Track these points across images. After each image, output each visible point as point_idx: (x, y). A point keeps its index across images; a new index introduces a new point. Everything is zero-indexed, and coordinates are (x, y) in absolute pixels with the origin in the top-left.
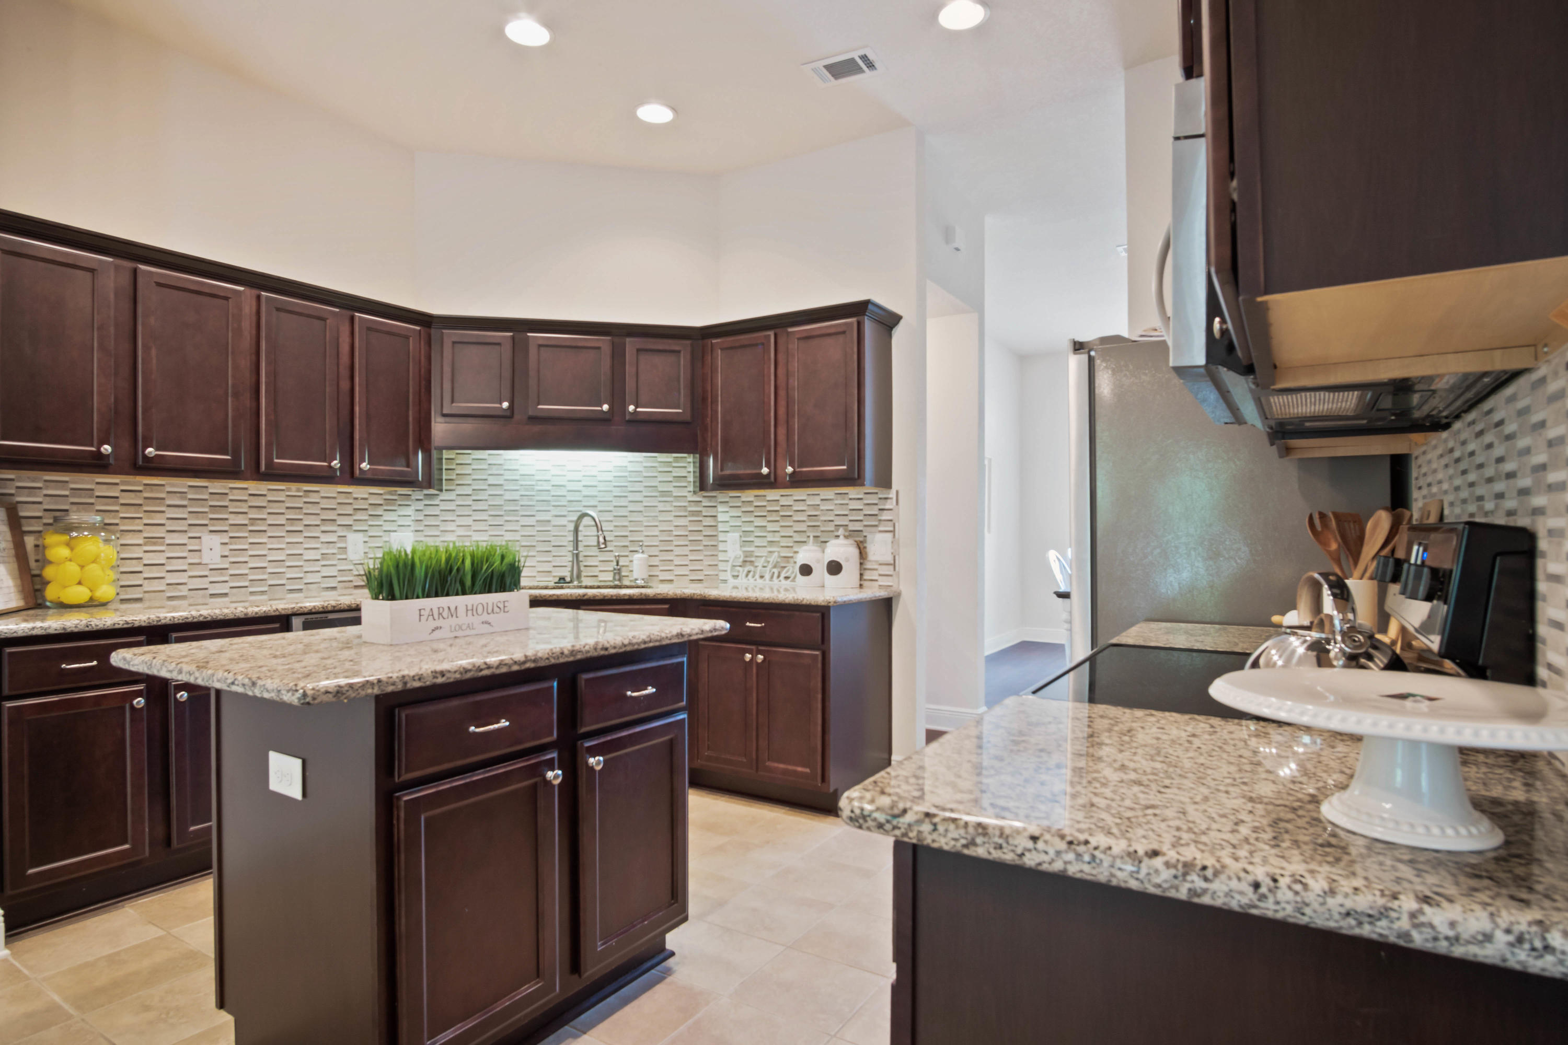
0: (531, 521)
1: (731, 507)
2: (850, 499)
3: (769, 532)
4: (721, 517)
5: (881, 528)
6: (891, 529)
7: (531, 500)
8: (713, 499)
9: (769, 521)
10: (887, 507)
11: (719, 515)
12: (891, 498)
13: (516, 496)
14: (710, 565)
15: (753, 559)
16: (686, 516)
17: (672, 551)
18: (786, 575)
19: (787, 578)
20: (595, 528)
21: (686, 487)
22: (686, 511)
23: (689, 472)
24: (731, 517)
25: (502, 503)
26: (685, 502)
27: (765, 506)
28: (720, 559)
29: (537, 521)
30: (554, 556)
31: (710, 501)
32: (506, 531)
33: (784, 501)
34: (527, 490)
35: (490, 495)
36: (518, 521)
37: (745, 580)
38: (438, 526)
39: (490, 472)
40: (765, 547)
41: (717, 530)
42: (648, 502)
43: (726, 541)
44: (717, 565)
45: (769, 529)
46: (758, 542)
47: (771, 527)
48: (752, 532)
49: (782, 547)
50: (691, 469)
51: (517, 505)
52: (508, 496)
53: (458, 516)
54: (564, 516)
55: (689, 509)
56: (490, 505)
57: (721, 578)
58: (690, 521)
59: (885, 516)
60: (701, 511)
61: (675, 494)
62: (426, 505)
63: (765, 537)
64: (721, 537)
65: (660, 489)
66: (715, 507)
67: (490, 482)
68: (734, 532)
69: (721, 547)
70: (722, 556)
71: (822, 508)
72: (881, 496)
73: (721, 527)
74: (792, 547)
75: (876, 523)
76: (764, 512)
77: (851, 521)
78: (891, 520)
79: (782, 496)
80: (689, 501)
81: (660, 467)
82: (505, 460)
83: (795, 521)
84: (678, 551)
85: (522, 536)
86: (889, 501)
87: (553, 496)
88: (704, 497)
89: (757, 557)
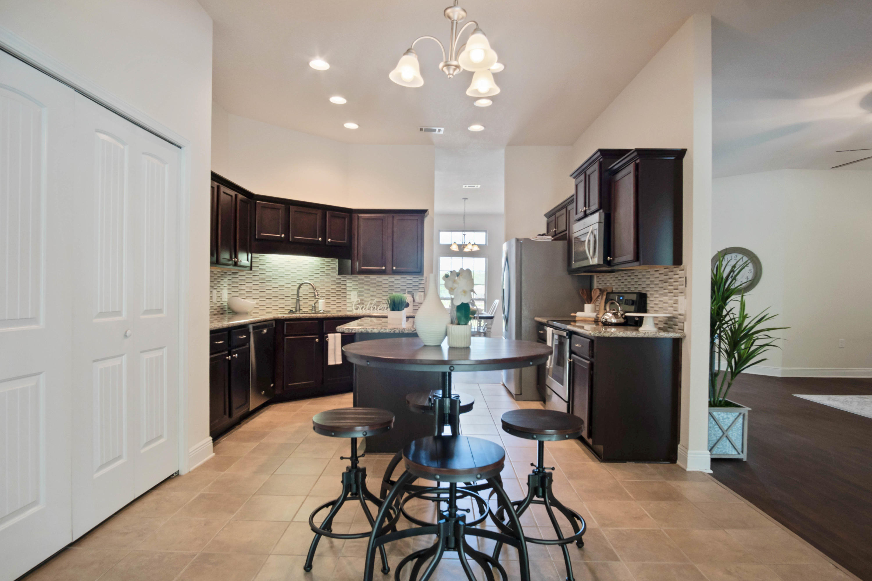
0: (277, 285)
1: (353, 281)
2: (407, 279)
3: (371, 291)
4: (348, 285)
5: (420, 290)
6: (424, 291)
7: (277, 276)
8: (345, 277)
9: (371, 287)
10: (422, 283)
11: (347, 284)
12: (424, 280)
13: (270, 274)
14: (344, 305)
15: (363, 302)
16: (335, 284)
17: (330, 299)
18: (380, 308)
19: (380, 309)
20: (313, 289)
21: (335, 272)
22: (335, 282)
23: (337, 266)
24: (353, 285)
25: (265, 277)
26: (335, 278)
27: (369, 281)
28: (348, 302)
29: (279, 285)
30: (286, 301)
31: (344, 278)
32: (267, 289)
33: (378, 279)
34: (275, 272)
35: (260, 273)
36: (271, 285)
37: (361, 311)
38: (238, 287)
39: (260, 263)
40: (369, 297)
41: (346, 290)
42: (322, 278)
43: (350, 295)
44: (345, 305)
45: (371, 290)
46: (366, 295)
47: (372, 289)
48: (363, 291)
49: (377, 297)
50: (337, 265)
51: (271, 278)
52: (267, 274)
53: (246, 282)
54: (290, 283)
55: (337, 281)
56: (260, 278)
57: (347, 310)
58: (337, 286)
59: (421, 286)
60: (341, 282)
61: (332, 275)
62: (233, 277)
63: (370, 293)
64: (348, 293)
65: (326, 273)
66: (345, 280)
67: (260, 268)
68: (355, 291)
69: (348, 297)
70: (348, 301)
71: (395, 282)
72: (419, 279)
73: (348, 289)
74: (382, 297)
75: (418, 288)
76: (369, 283)
77: (407, 287)
78: (423, 288)
79: (377, 277)
80: (337, 278)
81: (326, 263)
82: (266, 258)
83: (383, 287)
84: (332, 299)
85: (273, 292)
86: (423, 281)
87: (286, 274)
88: (342, 276)
89: (365, 301)
